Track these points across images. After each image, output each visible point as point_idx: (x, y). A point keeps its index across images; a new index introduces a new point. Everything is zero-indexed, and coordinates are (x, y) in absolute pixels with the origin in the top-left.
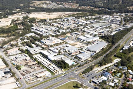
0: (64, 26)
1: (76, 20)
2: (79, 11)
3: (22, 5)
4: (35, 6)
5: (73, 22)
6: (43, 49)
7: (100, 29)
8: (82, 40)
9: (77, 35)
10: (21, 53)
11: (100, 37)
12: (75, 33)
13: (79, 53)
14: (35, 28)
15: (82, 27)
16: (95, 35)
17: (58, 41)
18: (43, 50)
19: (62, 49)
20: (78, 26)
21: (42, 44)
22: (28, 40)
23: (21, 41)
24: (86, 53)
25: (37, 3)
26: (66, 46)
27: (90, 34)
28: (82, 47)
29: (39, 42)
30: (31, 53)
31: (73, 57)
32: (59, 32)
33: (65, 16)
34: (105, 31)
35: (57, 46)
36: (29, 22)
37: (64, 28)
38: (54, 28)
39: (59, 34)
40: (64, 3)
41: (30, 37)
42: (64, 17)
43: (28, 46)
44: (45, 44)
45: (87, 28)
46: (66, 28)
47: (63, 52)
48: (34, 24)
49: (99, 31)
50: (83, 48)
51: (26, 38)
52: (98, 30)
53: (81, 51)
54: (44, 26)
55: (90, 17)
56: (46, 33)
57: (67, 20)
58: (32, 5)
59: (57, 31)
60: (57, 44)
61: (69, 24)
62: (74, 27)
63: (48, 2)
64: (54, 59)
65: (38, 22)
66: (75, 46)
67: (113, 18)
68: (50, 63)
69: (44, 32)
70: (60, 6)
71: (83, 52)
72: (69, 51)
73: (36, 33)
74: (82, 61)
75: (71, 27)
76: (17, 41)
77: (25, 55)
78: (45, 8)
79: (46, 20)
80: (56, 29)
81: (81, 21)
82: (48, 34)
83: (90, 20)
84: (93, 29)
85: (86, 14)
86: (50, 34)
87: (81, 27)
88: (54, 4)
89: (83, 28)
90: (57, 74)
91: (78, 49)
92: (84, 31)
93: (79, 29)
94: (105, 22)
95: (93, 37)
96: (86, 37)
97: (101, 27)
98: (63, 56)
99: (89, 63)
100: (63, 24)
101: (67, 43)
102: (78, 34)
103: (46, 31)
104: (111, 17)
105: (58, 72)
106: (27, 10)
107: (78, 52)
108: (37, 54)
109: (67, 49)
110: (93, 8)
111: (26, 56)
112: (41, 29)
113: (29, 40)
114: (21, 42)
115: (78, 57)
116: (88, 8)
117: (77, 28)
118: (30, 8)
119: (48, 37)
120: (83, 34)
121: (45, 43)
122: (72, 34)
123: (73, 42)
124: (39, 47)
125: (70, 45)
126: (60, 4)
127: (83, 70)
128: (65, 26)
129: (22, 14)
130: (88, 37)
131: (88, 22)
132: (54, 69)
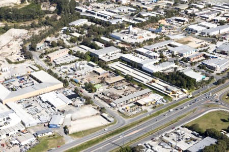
0: (144, 4)
6: (123, 50)
7: (226, 10)
8: (197, 32)
9: (180, 22)
12: (176, 20)
13: (204, 58)
14: (84, 9)
17: (148, 35)
18: (124, 53)
19: (164, 50)
20: (175, 4)
21: (118, 41)
22: (80, 33)
24: (219, 58)
26: (170, 45)
27: (207, 20)
28: (205, 46)
29: (106, 37)
30: (99, 59)
31: (196, 66)
32: (140, 16)
35: (150, 44)
37: (146, 9)
38: (125, 9)
43: (87, 45)
44: (123, 41)
45: (198, 8)
46: (151, 9)
47: (168, 57)
49: (225, 15)
50: (206, 48)
53: (207, 54)
56: (115, 18)
59: (135, 14)
60: (150, 42)
62: (168, 7)
64: (157, 71)
66: (188, 45)
68: (150, 78)
69: (108, 17)
71: (212, 56)
72: (181, 55)
73: (91, 20)
74: (218, 74)
75: (161, 7)
77: (89, 64)
80: (131, 11)
84: (211, 10)
86: (124, 21)
91: (198, 50)
92: (193, 15)
93: (179, 10)
95: (218, 26)
96: (204, 27)
97: (226, 5)
101: (167, 39)
102: (183, 21)
103: (112, 14)
105: (177, 95)
107: (201, 56)
108: (114, 61)
111: (93, 66)
112: (99, 12)
113: (84, 35)
115: (207, 66)
117: (176, 8)
119: (122, 27)
120: (193, 21)
121: (122, 38)
122: (169, 21)
125: (177, 42)
128: (146, 3)
132: (166, 89)
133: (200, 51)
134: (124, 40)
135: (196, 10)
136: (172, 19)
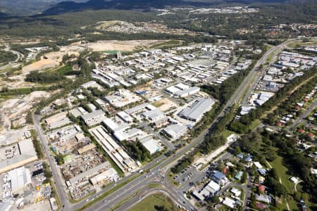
1: (163, 55)
2: (168, 37)
3: (83, 28)
4: (103, 29)
5: (159, 58)
6: (107, 115)
7: (200, 71)
8: (172, 93)
9: (164, 83)
10: (70, 124)
11: (201, 87)
12: (162, 81)
13: (168, 123)
14: (97, 72)
15: (172, 68)
16: (193, 84)
17: (133, 98)
18: (107, 117)
19: (139, 113)
20: (166, 66)
21: (107, 104)
23: (73, 97)
24: (179, 124)
25: (107, 23)
26: (146, 108)
27: (184, 81)
28: (173, 109)
29: (101, 99)
30: (86, 124)
31: (158, 132)
32: (135, 79)
33: (146, 47)
34: (208, 76)
36: (89, 59)
37: (143, 70)
38: (128, 71)
39: (135, 82)
40: (146, 24)
41: (88, 89)
42: (145, 49)
44: (111, 105)
45: (181, 70)
46: (147, 70)
47: (141, 121)
48: (97, 64)
49: (199, 76)
51: (81, 91)
52: (197, 73)
53: (171, 120)
54: (112, 67)
55: (184, 48)
56: (116, 81)
57: (148, 55)
58: (98, 28)
59: (133, 76)
60: (131, 105)
61: (152, 61)
62: (159, 69)
63: (122, 23)
64: (124, 139)
65: (104, 59)
66: (160, 107)
67: (217, 50)
68: (117, 146)
69: (111, 79)
70: (140, 28)
71: (174, 121)
72: (151, 119)
73: (98, 82)
74: (173, 142)
75: (154, 69)
76: (67, 97)
77: (76, 128)
78: (118, 33)
79: (116, 56)
80: (132, 73)
81: (171, 56)
82: (117, 84)
83: (184, 55)
84: (190, 72)
85: (178, 43)
86: (120, 84)
87: (170, 69)
88: (131, 25)
89: (174, 70)
90: (129, 174)
92: (175, 76)
93: (166, 71)
94: (207, 57)
95: (190, 87)
96: (179, 88)
97: (201, 67)
98: (140, 132)
99: (184, 145)
100: (143, 62)
101: (147, 101)
102: (166, 82)
103: (115, 76)
104: (215, 46)
105: (130, 169)
106: (90, 36)
107: (166, 121)
108: (98, 125)
109: (147, 114)
110: (187, 31)
111: (78, 131)
112: (108, 74)
113: (86, 97)
114: (73, 101)
115: (166, 133)
116: (180, 32)
118: (95, 33)
120: (173, 82)
121: (111, 102)
122: (156, 82)
123: (158, 98)
124: (101, 110)
125: (153, 104)
126: (139, 26)
127: (175, 162)
128: (145, 65)
129: (82, 43)
130: (182, 87)
131: (181, 59)
132: (124, 163)
133: (167, 115)
134: (112, 103)
135: (179, 71)
136: (159, 81)
